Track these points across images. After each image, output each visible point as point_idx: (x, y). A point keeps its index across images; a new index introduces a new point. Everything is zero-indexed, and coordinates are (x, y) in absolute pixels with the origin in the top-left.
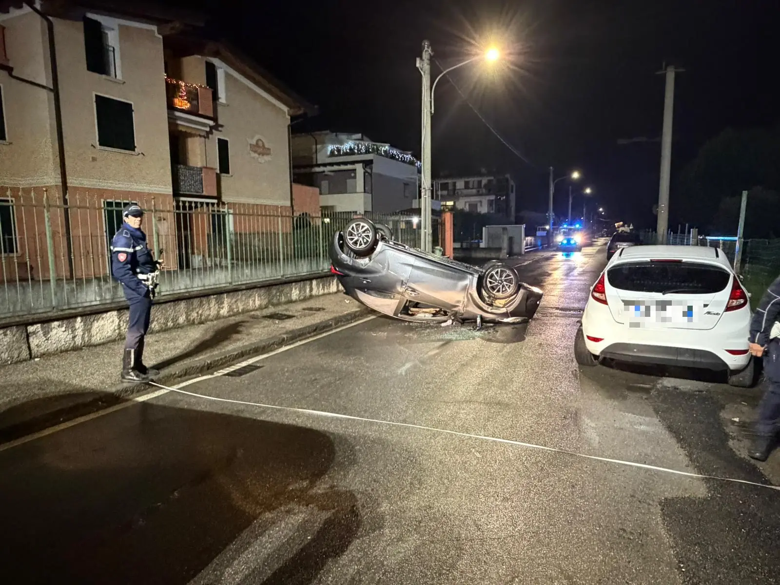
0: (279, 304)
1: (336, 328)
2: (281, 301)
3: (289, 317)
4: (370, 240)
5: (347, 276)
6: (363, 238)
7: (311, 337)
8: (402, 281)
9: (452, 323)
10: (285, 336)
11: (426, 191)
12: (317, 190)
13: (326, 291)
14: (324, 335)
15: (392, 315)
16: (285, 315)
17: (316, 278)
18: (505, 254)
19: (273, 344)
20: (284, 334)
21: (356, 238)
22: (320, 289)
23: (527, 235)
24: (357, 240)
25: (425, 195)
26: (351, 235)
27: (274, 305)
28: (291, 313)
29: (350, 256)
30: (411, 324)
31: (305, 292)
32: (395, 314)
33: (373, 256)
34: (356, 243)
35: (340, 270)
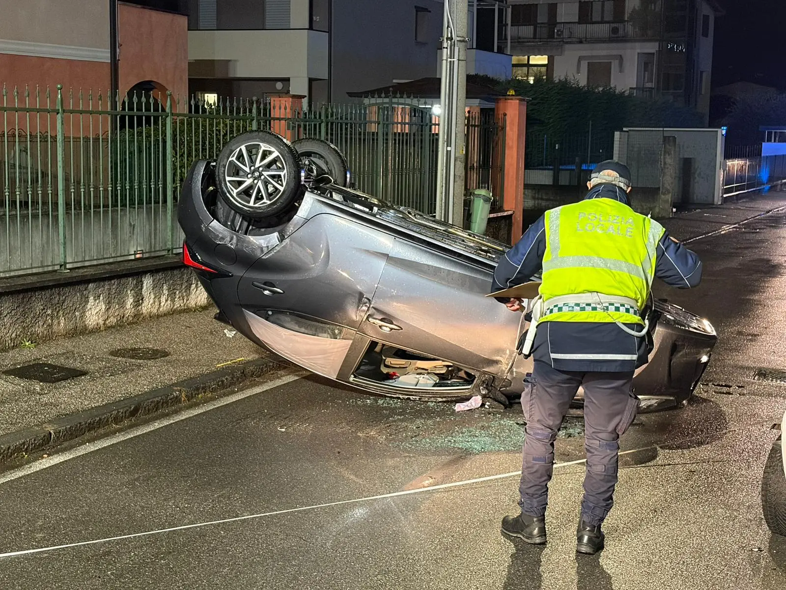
0: (48, 338)
1: (190, 407)
2: (55, 328)
3: (74, 374)
4: (282, 189)
5: (225, 275)
6: (266, 183)
7: (120, 431)
8: (361, 295)
9: (483, 405)
10: (50, 429)
11: (452, 46)
12: (183, 21)
13: (179, 303)
14: (157, 425)
15: (333, 377)
16: (62, 369)
17: (154, 271)
18: (667, 206)
19: (18, 450)
20: (50, 422)
21: (248, 182)
22: (163, 299)
23: (728, 155)
24: (251, 187)
25: (452, 55)
26: (237, 174)
27: (36, 340)
28: (78, 365)
29: (233, 228)
30: (380, 402)
31: (122, 305)
32: (342, 374)
33: (291, 227)
34: (247, 193)
35: (207, 260)
